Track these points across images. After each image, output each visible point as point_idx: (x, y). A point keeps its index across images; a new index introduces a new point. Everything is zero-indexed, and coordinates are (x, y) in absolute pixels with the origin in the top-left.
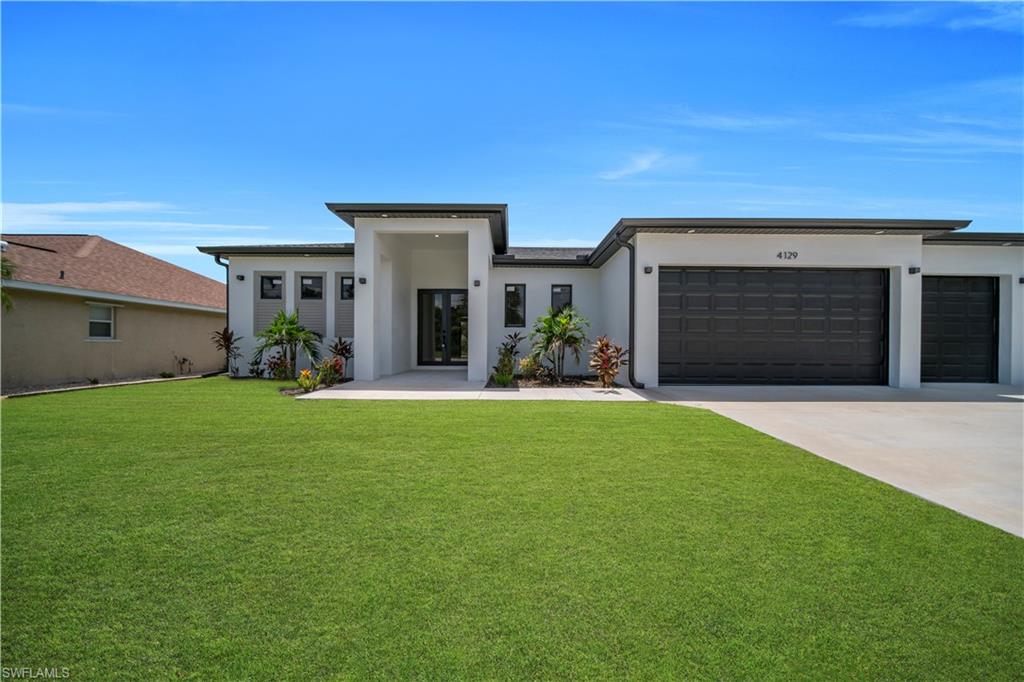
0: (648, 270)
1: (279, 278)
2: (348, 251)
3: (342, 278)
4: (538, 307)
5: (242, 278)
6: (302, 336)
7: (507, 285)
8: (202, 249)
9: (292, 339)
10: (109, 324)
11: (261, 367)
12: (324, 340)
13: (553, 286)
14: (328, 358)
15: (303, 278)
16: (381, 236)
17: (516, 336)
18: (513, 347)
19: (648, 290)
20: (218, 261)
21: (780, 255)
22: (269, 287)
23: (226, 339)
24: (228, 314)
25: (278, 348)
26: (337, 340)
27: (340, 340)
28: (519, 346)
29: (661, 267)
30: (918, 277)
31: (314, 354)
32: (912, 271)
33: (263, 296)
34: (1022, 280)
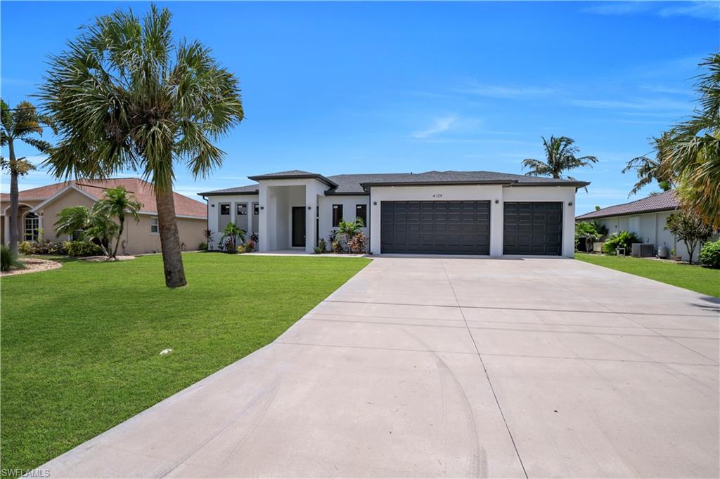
0: (376, 203)
1: (228, 205)
2: (256, 193)
3: (254, 205)
5: (213, 206)
6: (238, 232)
7: (334, 205)
8: (199, 194)
9: (234, 233)
10: (157, 226)
11: (223, 245)
12: (247, 234)
13: (357, 206)
14: (249, 241)
15: (238, 205)
16: (270, 188)
17: (335, 231)
20: (204, 198)
21: (434, 196)
22: (224, 210)
23: (208, 233)
24: (208, 220)
25: (229, 237)
26: (252, 234)
29: (382, 202)
30: (501, 206)
31: (243, 240)
32: (497, 202)
33: (222, 213)
34: (570, 204)
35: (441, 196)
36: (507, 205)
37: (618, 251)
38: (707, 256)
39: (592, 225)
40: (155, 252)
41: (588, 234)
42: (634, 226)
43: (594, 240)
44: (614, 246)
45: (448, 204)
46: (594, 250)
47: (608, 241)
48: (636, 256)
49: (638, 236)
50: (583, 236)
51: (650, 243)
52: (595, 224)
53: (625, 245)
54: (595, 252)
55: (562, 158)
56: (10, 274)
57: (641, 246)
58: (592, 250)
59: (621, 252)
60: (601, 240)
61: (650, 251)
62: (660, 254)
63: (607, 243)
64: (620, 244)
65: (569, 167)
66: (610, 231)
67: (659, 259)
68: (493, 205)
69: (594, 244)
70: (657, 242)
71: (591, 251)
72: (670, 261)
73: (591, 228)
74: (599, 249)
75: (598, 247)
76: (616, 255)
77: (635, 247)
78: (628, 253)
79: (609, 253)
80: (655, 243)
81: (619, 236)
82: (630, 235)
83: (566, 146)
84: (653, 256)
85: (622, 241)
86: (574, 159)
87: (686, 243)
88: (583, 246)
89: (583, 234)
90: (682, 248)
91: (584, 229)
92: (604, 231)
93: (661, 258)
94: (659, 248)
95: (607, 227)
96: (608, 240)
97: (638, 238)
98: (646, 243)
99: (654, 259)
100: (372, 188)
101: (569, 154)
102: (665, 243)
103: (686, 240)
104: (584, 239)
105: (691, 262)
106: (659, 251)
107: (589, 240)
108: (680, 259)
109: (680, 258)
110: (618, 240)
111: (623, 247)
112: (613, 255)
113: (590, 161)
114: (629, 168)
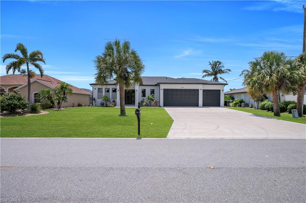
0: (162, 90)
1: (102, 89)
2: (114, 84)
3: (113, 89)
4: (148, 93)
5: (95, 89)
6: (108, 99)
7: (142, 89)
10: (66, 96)
13: (151, 90)
15: (106, 89)
17: (143, 99)
19: (162, 92)
20: (91, 86)
21: (181, 87)
22: (100, 90)
23: (94, 99)
24: (93, 95)
27: (114, 100)
28: (144, 101)
29: (164, 89)
30: (202, 90)
31: (110, 102)
33: (99, 92)
34: (223, 90)
35: (183, 87)
36: (204, 91)
37: (237, 106)
38: (261, 106)
40: (67, 107)
41: (228, 100)
42: (243, 97)
43: (230, 102)
44: (236, 104)
45: (185, 90)
47: (234, 102)
48: (243, 107)
49: (244, 100)
50: (226, 101)
51: (247, 103)
52: (230, 96)
53: (240, 103)
54: (230, 106)
55: (218, 70)
56: (38, 114)
59: (238, 106)
60: (232, 102)
61: (247, 105)
62: (250, 106)
63: (234, 103)
65: (220, 73)
66: (235, 99)
67: (250, 108)
68: (200, 91)
70: (249, 102)
71: (229, 106)
72: (252, 108)
73: (229, 98)
74: (231, 105)
75: (231, 104)
77: (243, 104)
78: (240, 106)
79: (235, 106)
81: (238, 100)
82: (241, 100)
83: (219, 65)
84: (248, 107)
86: (221, 70)
88: (226, 104)
90: (256, 104)
91: (226, 98)
92: (233, 99)
94: (250, 104)
95: (234, 97)
98: (246, 103)
99: (248, 108)
100: (161, 84)
101: (220, 68)
103: (256, 101)
105: (258, 108)
107: (228, 102)
108: (255, 108)
110: (237, 102)
112: (236, 107)
113: (228, 71)
114: (242, 74)
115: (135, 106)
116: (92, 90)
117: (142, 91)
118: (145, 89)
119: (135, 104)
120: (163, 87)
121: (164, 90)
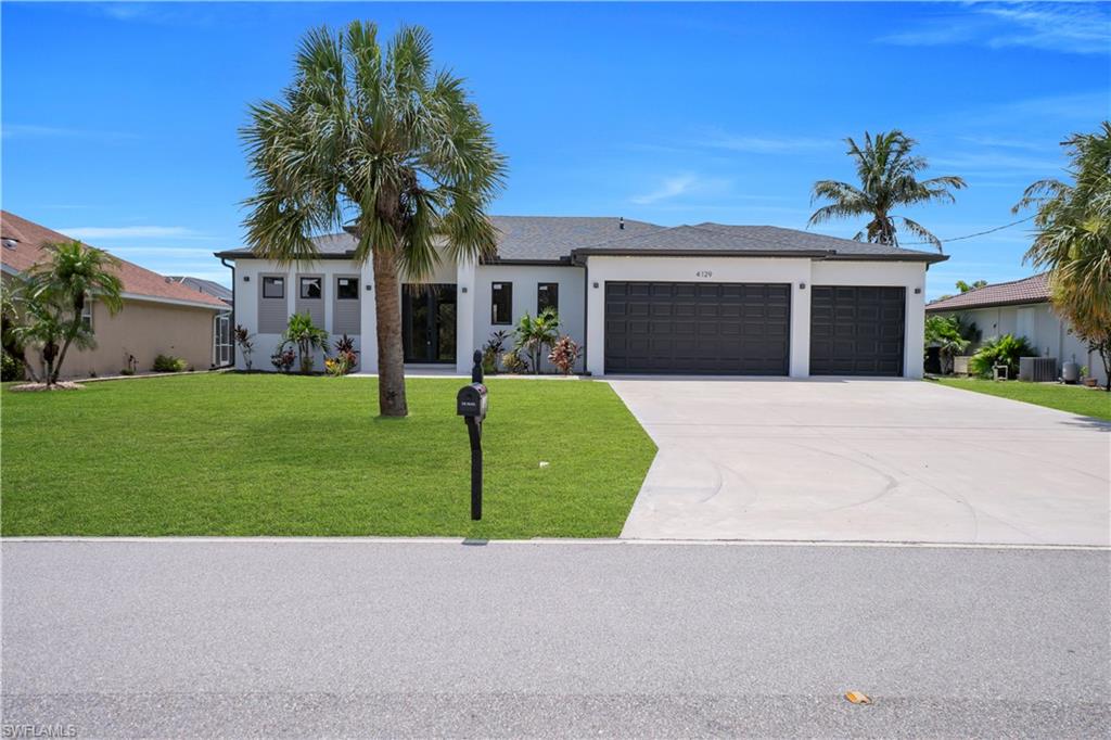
0: (596, 286)
1: (282, 279)
2: (347, 256)
3: (339, 279)
5: (247, 279)
6: (320, 334)
7: (494, 283)
10: (89, 318)
13: (540, 285)
15: (302, 279)
17: (501, 334)
18: (498, 345)
19: (596, 300)
20: (225, 264)
21: (698, 274)
22: (271, 287)
23: (242, 335)
24: (234, 312)
26: (342, 337)
27: (345, 338)
28: (504, 343)
29: (606, 282)
30: (808, 290)
32: (802, 286)
33: (265, 296)
34: (917, 291)
35: (710, 274)
36: (817, 292)
37: (996, 371)
39: (951, 323)
40: (93, 375)
41: (945, 341)
42: (1025, 326)
43: (955, 352)
44: (989, 362)
45: (721, 289)
46: (955, 371)
47: (979, 354)
48: (1026, 379)
49: (1032, 343)
50: (935, 345)
51: (1051, 356)
52: (958, 322)
53: (1009, 360)
54: (957, 375)
55: (893, 181)
57: (1035, 361)
58: (952, 371)
59: (1001, 373)
60: (968, 352)
61: (1048, 370)
62: (1064, 376)
63: (977, 356)
64: (1000, 358)
65: (907, 199)
66: (984, 335)
68: (796, 292)
69: (956, 358)
70: (1061, 358)
71: (950, 372)
72: (1078, 386)
73: (950, 329)
74: (964, 369)
75: (962, 365)
76: (992, 378)
77: (1025, 363)
78: (1013, 375)
79: (983, 376)
80: (1057, 356)
81: (999, 344)
82: (1018, 341)
83: (900, 153)
84: (1055, 379)
85: (1004, 352)
86: (913, 185)
87: (1102, 354)
88: (937, 364)
89: (935, 340)
90: (1097, 364)
91: (938, 330)
92: (973, 334)
93: (1068, 382)
94: (1064, 364)
95: (980, 327)
96: (979, 350)
97: (1031, 347)
98: (1044, 357)
99: (1055, 383)
100: (590, 258)
101: (907, 173)
102: (1074, 356)
103: (1101, 350)
104: (938, 349)
105: (1108, 387)
106: (1064, 370)
107: (946, 352)
108: (1094, 383)
109: (1096, 381)
110: (996, 351)
111: (1006, 363)
112: (987, 378)
113: (950, 188)
114: (1027, 202)
115: (454, 371)
116: (231, 289)
117: (494, 291)
118: (510, 284)
119: (454, 362)
120: (602, 271)
121: (611, 287)
